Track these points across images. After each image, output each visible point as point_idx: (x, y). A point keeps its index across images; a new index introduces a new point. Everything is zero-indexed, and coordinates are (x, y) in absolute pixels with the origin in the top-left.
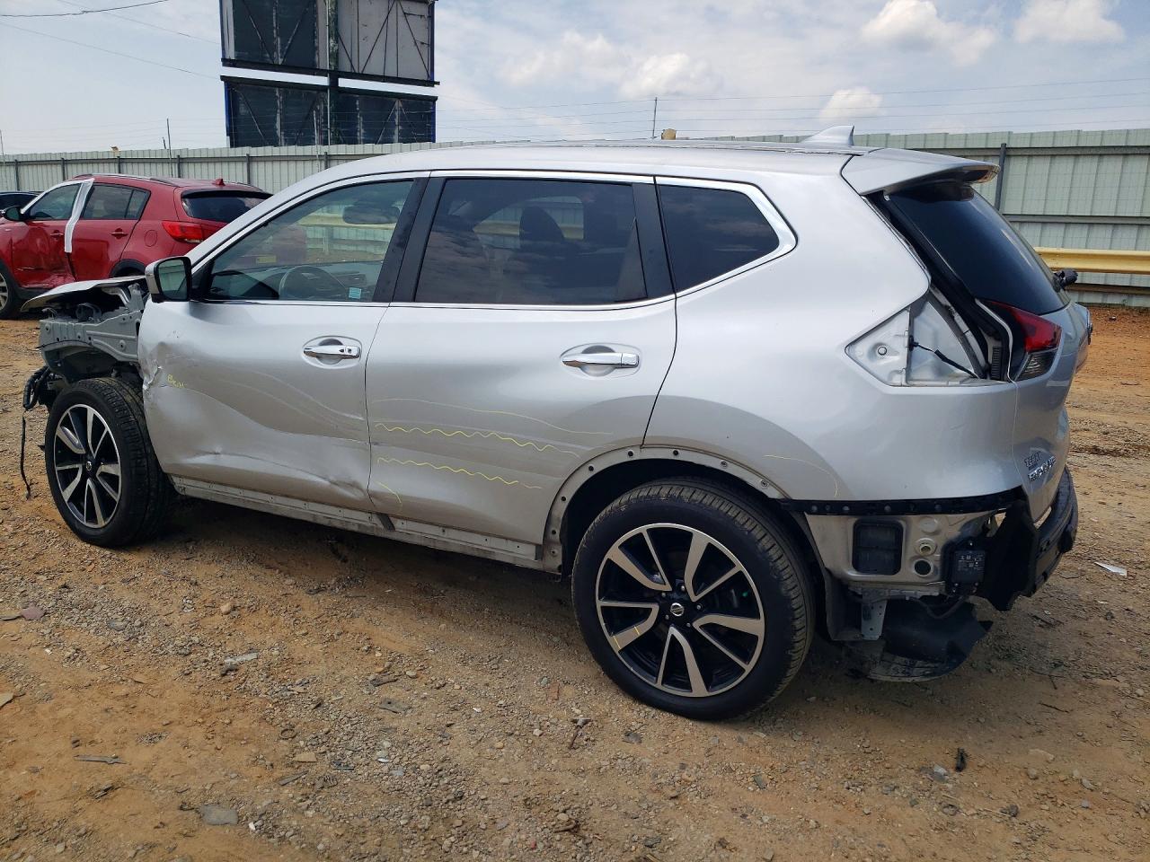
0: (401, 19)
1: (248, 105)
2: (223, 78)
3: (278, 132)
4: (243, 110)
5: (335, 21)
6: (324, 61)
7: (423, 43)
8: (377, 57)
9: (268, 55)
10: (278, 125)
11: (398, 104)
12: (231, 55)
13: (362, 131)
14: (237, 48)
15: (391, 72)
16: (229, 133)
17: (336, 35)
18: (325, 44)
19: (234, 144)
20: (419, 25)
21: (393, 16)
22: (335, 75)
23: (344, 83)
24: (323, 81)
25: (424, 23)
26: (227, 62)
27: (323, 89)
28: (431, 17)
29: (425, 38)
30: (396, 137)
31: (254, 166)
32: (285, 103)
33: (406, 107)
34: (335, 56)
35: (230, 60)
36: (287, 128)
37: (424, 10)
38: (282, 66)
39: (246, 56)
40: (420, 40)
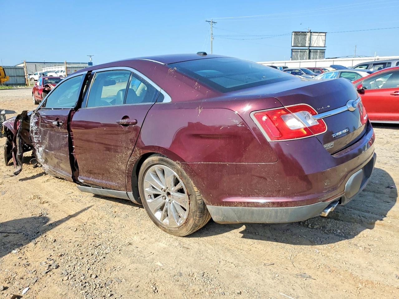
0: (320, 36)
5: (310, 38)
8: (316, 43)
9: (298, 45)
10: (299, 56)
14: (294, 44)
15: (318, 46)
16: (291, 58)
18: (307, 42)
19: (292, 60)
20: (323, 37)
23: (310, 48)
36: (300, 56)
37: (324, 34)
38: (301, 46)
39: (295, 45)
40: (323, 39)
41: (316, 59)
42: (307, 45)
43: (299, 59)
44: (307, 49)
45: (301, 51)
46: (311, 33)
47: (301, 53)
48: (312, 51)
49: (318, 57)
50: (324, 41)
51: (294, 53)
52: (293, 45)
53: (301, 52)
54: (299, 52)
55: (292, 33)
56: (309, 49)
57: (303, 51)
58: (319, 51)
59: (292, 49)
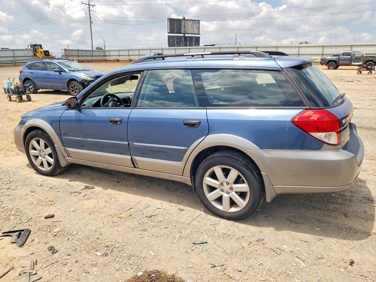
0: (194, 24)
1: (171, 39)
2: (168, 36)
4: (170, 40)
5: (185, 25)
6: (182, 32)
8: (191, 30)
9: (174, 31)
10: (176, 43)
11: (194, 38)
12: (169, 32)
14: (170, 31)
15: (193, 33)
16: (168, 44)
17: (185, 27)
18: (183, 29)
19: (169, 47)
20: (197, 25)
21: (193, 24)
22: (184, 34)
23: (186, 35)
24: (183, 35)
25: (198, 24)
26: (168, 33)
27: (183, 36)
28: (199, 23)
29: (198, 27)
31: (176, 50)
32: (177, 39)
33: (195, 38)
34: (184, 31)
37: (198, 22)
38: (176, 33)
40: (197, 27)
41: (192, 46)
43: (176, 45)
46: (186, 20)
48: (188, 38)
49: (194, 44)
55: (168, 19)
59: (169, 36)
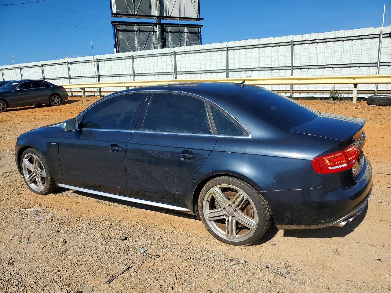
2: (112, 22)
3: (136, 45)
7: (195, 2)
8: (177, 8)
9: (130, 11)
10: (136, 42)
13: (171, 42)
14: (117, 8)
16: (116, 47)
18: (154, 5)
22: (159, 18)
23: (163, 21)
30: (185, 44)
34: (159, 9)
35: (114, 14)
36: (140, 43)
38: (137, 15)
39: (121, 12)
42: (154, 12)
43: (138, 47)
44: (155, 24)
45: (142, 28)
47: (141, 34)
48: (169, 29)
50: (196, 5)
51: (121, 36)
52: (114, 11)
53: (139, 31)
54: (134, 31)
56: (159, 23)
57: (146, 28)
58: (186, 30)
59: (114, 24)
